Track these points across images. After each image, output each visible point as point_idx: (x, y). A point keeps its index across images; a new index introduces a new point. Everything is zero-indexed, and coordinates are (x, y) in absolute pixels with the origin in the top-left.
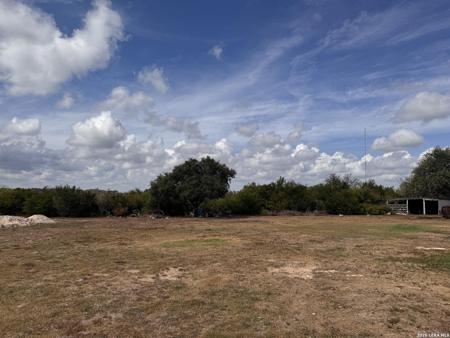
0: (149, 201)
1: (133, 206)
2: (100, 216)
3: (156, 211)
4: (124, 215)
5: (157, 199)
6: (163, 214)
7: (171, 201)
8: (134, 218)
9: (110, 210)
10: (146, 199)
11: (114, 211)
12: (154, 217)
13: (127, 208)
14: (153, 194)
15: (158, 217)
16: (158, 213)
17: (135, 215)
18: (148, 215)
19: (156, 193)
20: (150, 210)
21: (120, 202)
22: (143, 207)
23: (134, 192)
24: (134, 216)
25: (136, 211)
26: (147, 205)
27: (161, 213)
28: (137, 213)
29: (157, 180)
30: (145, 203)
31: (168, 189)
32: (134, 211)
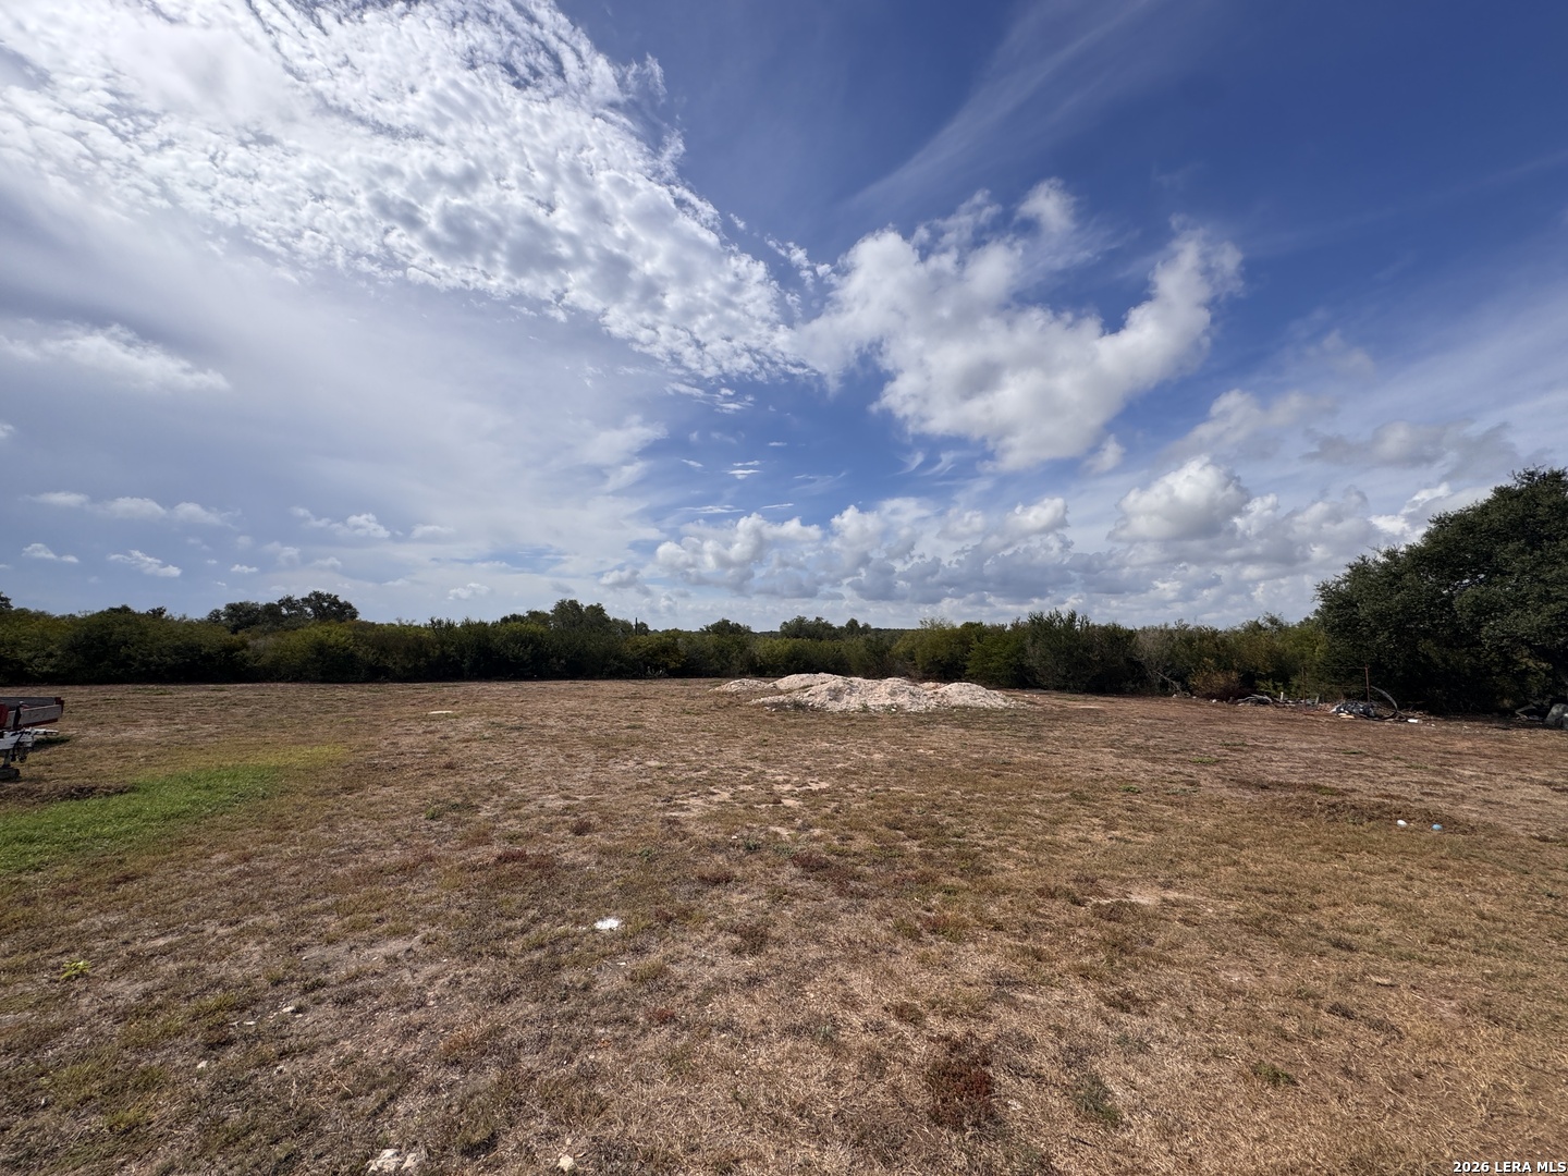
0: (1319, 654)
1: (1257, 668)
2: (1153, 695)
3: (1354, 689)
4: (1229, 695)
5: (1353, 646)
6: (1390, 706)
7: (1426, 657)
8: (1261, 709)
9: (1181, 678)
10: (1307, 646)
11: (1191, 682)
12: (1350, 713)
13: (1234, 676)
14: (1333, 628)
15: (1366, 715)
16: (1364, 699)
17: (1266, 697)
18: (1320, 701)
19: (1346, 626)
20: (1328, 686)
21: (1211, 656)
22: (1295, 672)
23: (1260, 627)
24: (1265, 703)
25: (1270, 684)
26: (1314, 667)
27: (1382, 699)
28: (1273, 692)
29: (1346, 581)
30: (1307, 662)
31: (1405, 607)
32: (1263, 684)
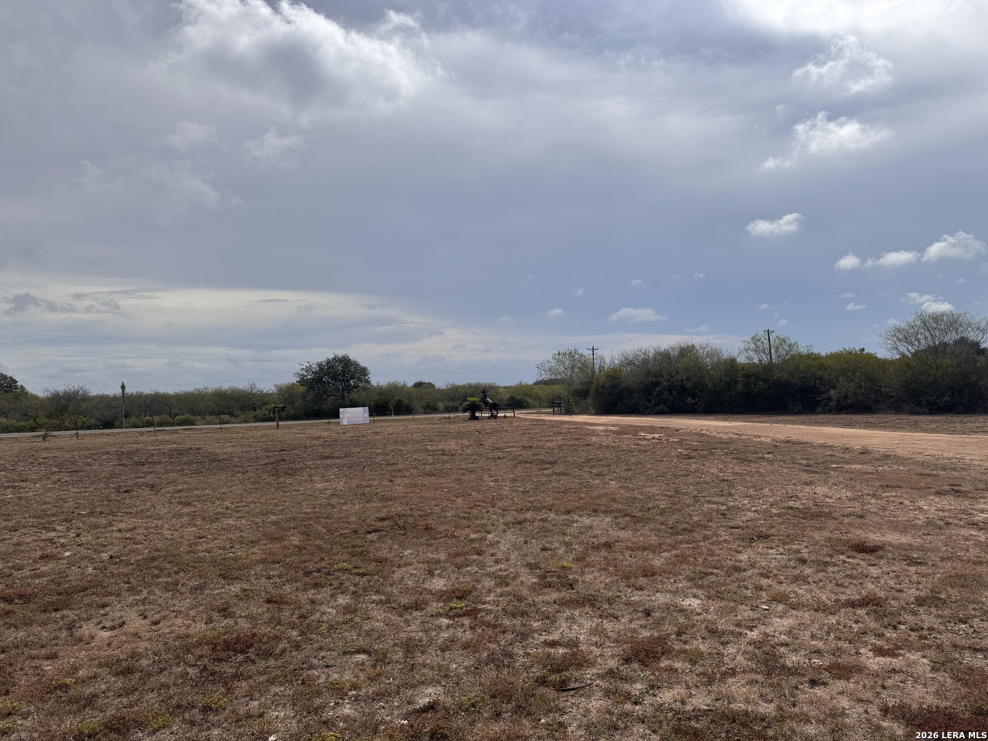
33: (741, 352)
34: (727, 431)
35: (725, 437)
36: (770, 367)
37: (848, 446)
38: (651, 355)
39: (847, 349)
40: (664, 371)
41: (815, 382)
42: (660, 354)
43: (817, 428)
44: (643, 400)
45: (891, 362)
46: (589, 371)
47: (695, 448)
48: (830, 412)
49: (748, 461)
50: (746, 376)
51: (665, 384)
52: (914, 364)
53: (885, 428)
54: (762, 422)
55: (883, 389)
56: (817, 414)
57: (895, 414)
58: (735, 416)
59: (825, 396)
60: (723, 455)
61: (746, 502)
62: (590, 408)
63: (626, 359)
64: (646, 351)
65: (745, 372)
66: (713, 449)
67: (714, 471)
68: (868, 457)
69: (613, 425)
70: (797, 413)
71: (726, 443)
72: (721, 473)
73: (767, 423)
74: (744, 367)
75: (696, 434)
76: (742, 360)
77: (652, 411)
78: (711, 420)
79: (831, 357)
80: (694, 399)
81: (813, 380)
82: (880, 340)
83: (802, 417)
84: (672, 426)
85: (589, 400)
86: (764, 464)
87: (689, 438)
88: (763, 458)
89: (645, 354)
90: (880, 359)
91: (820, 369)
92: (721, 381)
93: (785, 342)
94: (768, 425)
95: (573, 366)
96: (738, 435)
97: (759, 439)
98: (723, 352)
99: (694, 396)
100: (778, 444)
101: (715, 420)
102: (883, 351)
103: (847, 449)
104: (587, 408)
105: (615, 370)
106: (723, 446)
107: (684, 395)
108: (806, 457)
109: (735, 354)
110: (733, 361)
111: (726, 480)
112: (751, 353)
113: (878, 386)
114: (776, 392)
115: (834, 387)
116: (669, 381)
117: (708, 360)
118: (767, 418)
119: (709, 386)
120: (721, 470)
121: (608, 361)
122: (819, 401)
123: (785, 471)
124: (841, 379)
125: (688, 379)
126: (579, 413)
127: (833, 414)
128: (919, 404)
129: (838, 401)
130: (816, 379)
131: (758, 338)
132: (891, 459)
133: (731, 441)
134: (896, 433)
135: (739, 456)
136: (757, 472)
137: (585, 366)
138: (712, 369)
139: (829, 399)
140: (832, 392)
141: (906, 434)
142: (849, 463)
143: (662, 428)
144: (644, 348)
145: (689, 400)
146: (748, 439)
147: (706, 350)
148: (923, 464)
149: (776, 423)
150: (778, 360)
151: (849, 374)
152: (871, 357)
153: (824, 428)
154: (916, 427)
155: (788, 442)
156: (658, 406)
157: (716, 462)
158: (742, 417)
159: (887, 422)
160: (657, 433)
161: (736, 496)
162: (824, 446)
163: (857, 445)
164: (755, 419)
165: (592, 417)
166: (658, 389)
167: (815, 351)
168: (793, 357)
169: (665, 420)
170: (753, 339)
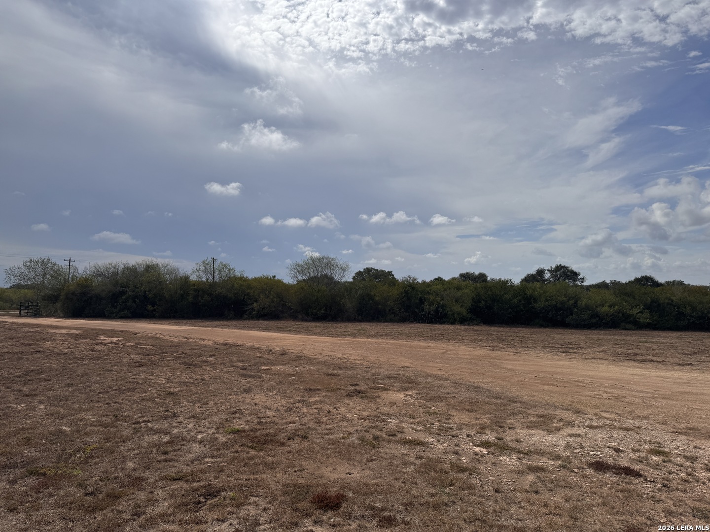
33: (194, 272)
34: (177, 334)
35: (176, 340)
36: (213, 285)
37: (270, 348)
38: (120, 269)
39: (265, 275)
40: (131, 283)
41: (244, 297)
42: (128, 268)
43: (246, 332)
44: (110, 306)
45: (292, 286)
46: (62, 279)
47: (148, 352)
48: (252, 318)
49: (194, 365)
50: (195, 290)
51: (130, 293)
52: (306, 288)
53: (290, 331)
54: (206, 326)
55: (287, 303)
56: (244, 320)
57: (293, 321)
58: (185, 321)
59: (250, 307)
60: (172, 360)
61: (190, 426)
62: (59, 312)
63: (98, 271)
64: (116, 265)
65: (196, 287)
66: (163, 353)
67: (162, 381)
68: (286, 357)
69: (77, 329)
70: (231, 319)
71: (176, 346)
72: (168, 383)
73: (209, 327)
74: (194, 284)
75: (151, 338)
76: (193, 278)
77: (116, 316)
78: (165, 324)
79: (255, 280)
80: (153, 306)
81: (243, 295)
82: (287, 271)
83: (234, 323)
84: (131, 330)
85: (58, 305)
86: (208, 368)
87: (145, 342)
88: (206, 362)
89: (115, 268)
90: (285, 284)
91: (248, 288)
92: (176, 293)
93: (226, 267)
94: (210, 329)
95: (45, 273)
96: (186, 338)
97: (203, 343)
98: (180, 270)
99: (153, 304)
100: (218, 346)
101: (169, 324)
102: (288, 278)
103: (271, 351)
104: (56, 312)
105: (86, 280)
106: (173, 349)
107: (146, 303)
108: (241, 359)
109: (189, 273)
110: (187, 278)
111: (172, 394)
112: (201, 273)
113: (284, 301)
114: (217, 303)
115: (256, 301)
116: (133, 291)
117: (168, 276)
118: (209, 323)
119: (167, 297)
120: (168, 380)
121: (81, 271)
122: (246, 311)
123: (226, 376)
124: (262, 296)
125: (150, 291)
126: (47, 316)
127: (254, 320)
128: (307, 314)
129: (258, 311)
130: (245, 295)
131: (207, 262)
132: (303, 359)
133: (179, 345)
134: (297, 336)
135: (186, 360)
136: (202, 380)
137: (57, 273)
138: (170, 283)
139: (253, 309)
140: (255, 305)
141: (305, 336)
142: (274, 365)
143: (122, 331)
144: (115, 262)
145: (150, 307)
146: (195, 342)
147: (167, 268)
148: (325, 363)
149: (216, 327)
150: (220, 280)
151: (267, 292)
152: (280, 282)
153: (250, 332)
154: (309, 332)
155: (226, 344)
156: (122, 311)
157: (165, 369)
158: (189, 321)
159: (290, 327)
160: (116, 337)
161: (181, 419)
162: (253, 348)
163: (276, 347)
164: (200, 324)
165: (60, 320)
166: (124, 297)
167: (245, 275)
168: (230, 279)
169: (127, 323)
170: (204, 262)
